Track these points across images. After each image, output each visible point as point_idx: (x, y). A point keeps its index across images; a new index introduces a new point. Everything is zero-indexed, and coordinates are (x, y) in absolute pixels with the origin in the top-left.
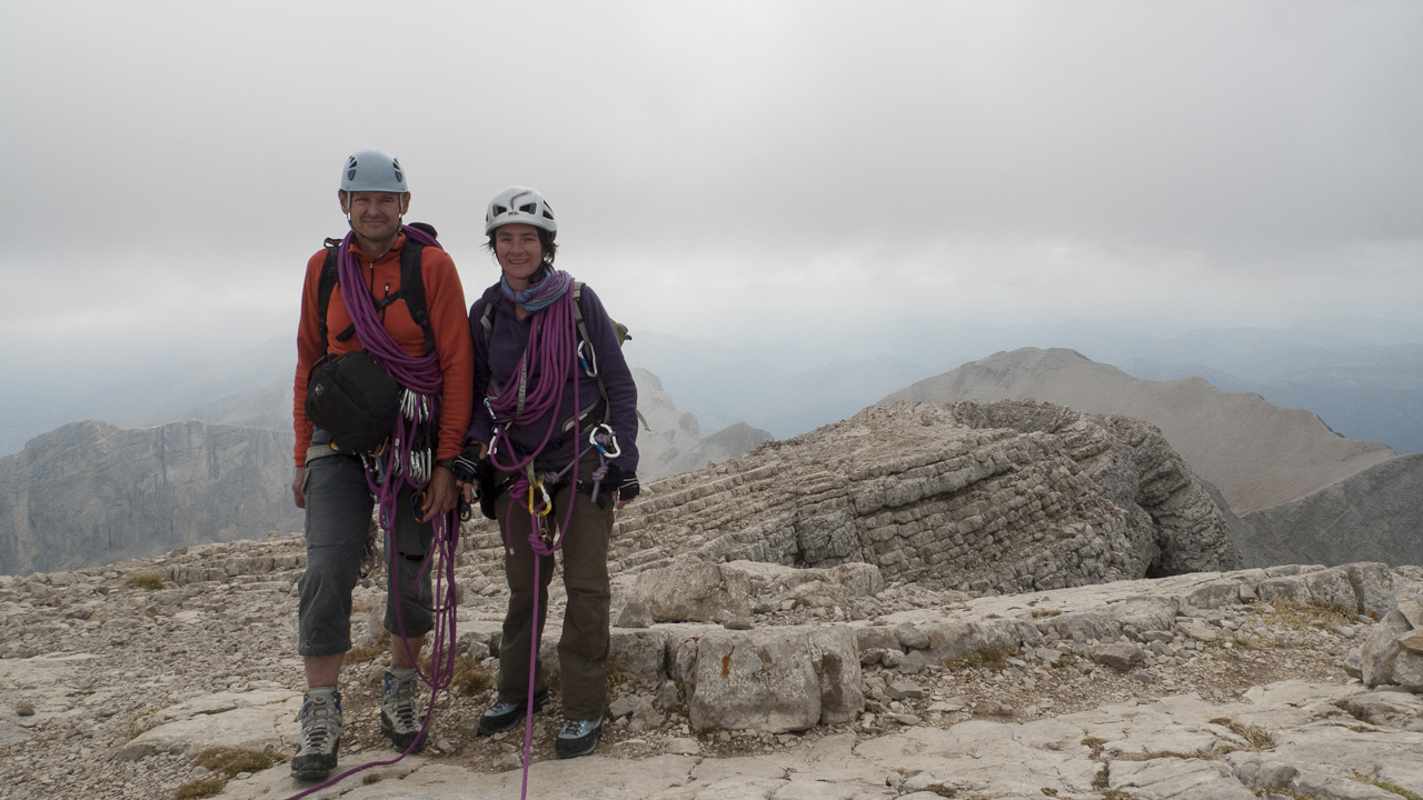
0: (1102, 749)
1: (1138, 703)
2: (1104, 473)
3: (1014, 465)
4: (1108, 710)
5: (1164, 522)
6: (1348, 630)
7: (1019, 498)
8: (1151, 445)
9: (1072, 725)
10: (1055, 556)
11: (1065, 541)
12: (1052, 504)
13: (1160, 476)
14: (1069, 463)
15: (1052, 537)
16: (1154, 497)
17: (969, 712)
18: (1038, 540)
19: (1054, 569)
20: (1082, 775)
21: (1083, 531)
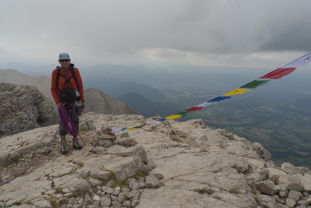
0: (49, 176)
1: (53, 162)
2: (25, 99)
3: (2, 100)
4: (47, 165)
5: (40, 108)
6: (87, 134)
7: (4, 108)
8: (35, 91)
9: (39, 172)
10: (16, 120)
11: (18, 117)
12: (13, 108)
13: (38, 98)
14: (17, 98)
15: (14, 116)
16: (37, 103)
17: (13, 176)
18: (11, 117)
19: (16, 123)
20: (48, 186)
21: (22, 113)
